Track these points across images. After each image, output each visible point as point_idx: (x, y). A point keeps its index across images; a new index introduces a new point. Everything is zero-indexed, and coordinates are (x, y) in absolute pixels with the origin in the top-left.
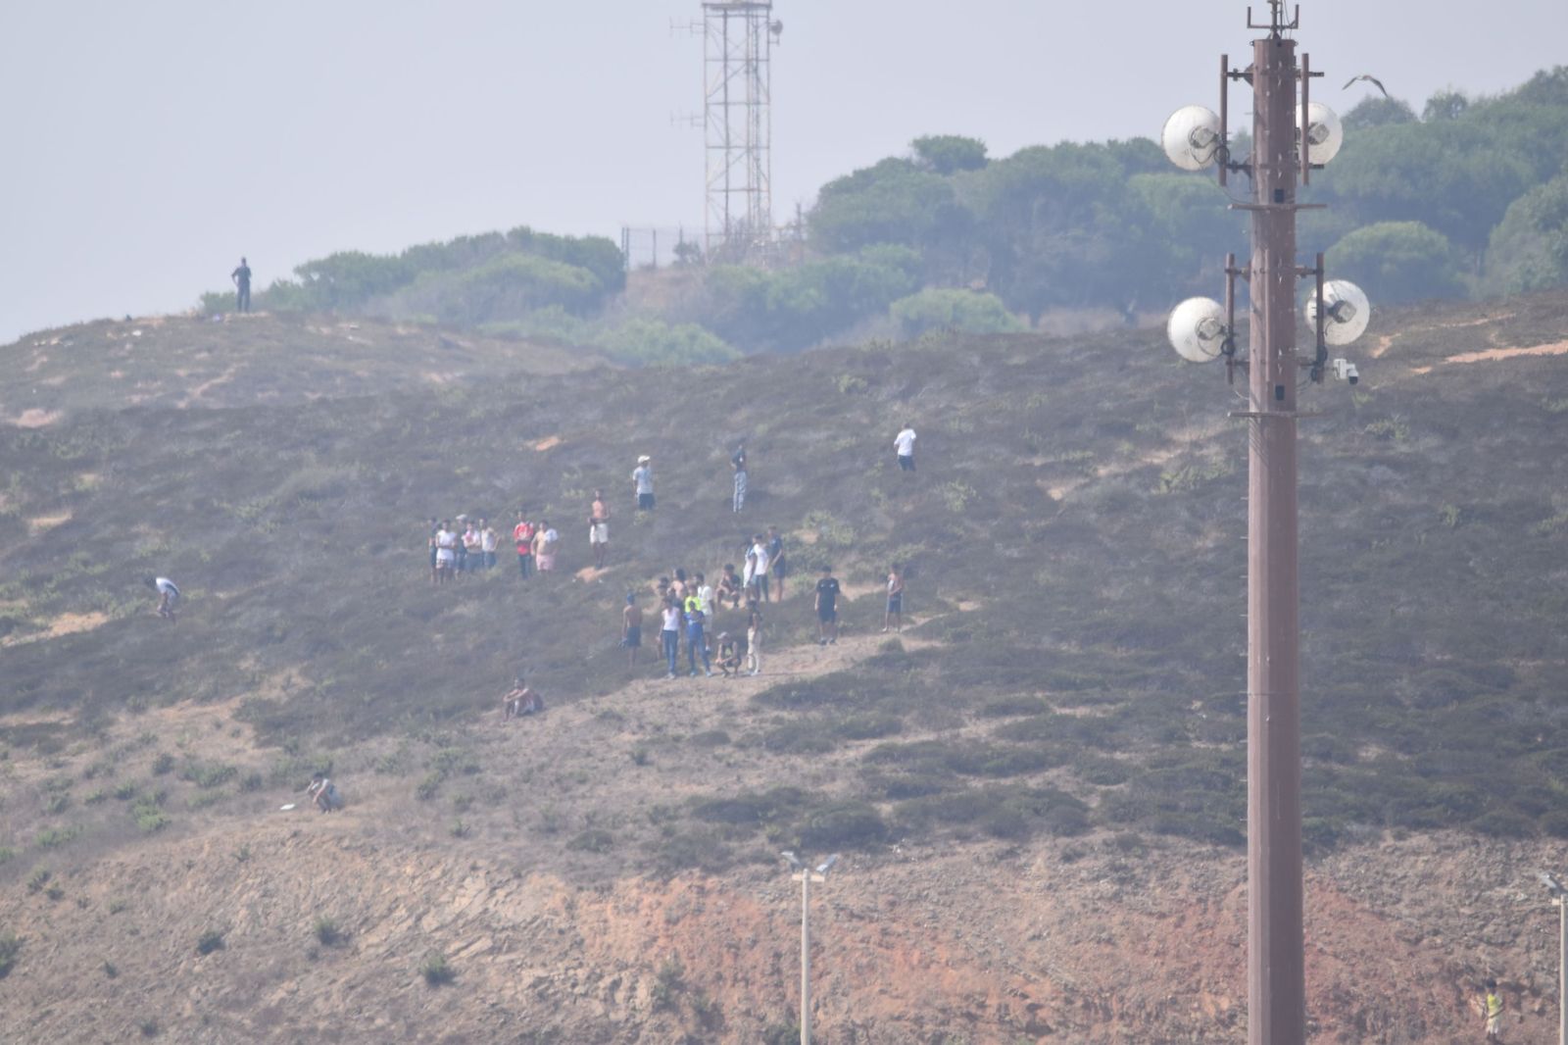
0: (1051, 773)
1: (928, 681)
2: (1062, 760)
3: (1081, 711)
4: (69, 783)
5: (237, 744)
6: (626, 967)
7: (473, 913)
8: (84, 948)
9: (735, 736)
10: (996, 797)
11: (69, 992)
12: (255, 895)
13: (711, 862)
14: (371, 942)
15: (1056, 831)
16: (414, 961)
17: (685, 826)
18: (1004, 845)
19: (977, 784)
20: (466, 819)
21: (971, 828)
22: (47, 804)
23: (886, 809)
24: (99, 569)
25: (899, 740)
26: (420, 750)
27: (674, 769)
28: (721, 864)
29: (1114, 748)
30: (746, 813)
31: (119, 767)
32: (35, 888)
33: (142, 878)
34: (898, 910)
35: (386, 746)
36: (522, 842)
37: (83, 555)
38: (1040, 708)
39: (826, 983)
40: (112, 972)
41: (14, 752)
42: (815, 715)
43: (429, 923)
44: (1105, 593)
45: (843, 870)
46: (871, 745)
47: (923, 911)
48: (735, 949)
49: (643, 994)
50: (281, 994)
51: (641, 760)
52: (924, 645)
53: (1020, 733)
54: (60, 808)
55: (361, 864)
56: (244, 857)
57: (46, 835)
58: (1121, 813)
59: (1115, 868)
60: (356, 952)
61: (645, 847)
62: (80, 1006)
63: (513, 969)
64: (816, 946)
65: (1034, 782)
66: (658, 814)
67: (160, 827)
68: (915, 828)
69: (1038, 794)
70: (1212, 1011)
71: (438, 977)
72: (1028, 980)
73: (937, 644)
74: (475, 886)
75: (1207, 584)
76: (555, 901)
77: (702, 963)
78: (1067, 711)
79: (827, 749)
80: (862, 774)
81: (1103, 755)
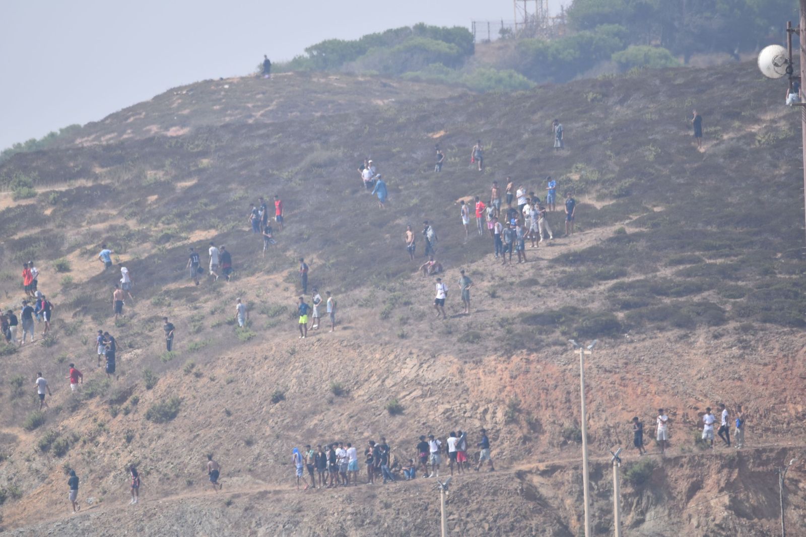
0: (705, 294)
1: (640, 249)
2: (711, 287)
3: (719, 261)
4: (203, 318)
5: (286, 294)
6: (491, 402)
7: (411, 377)
8: (214, 402)
9: (542, 281)
10: (677, 307)
11: (208, 425)
12: (300, 371)
13: (533, 346)
14: (360, 394)
15: (710, 324)
16: (382, 403)
17: (518, 328)
18: (682, 332)
19: (667, 301)
20: (406, 328)
21: (665, 324)
22: (192, 329)
23: (620, 315)
24: (213, 207)
25: (626, 280)
26: (381, 294)
27: (511, 299)
28: (538, 347)
29: (738, 279)
30: (549, 320)
31: (228, 309)
32: (188, 372)
33: (242, 366)
34: (629, 367)
35: (363, 293)
36: (435, 339)
37: (204, 200)
38: (698, 260)
39: (593, 406)
40: (228, 413)
41: (174, 302)
42: (583, 268)
43: (389, 383)
44: (730, 200)
45: (600, 348)
46: (611, 283)
47: (642, 368)
48: (546, 390)
49: (500, 416)
50: (315, 422)
51: (493, 295)
52: (637, 230)
53: (688, 274)
54: (199, 331)
55: (353, 354)
56: (293, 353)
57: (192, 345)
58: (743, 312)
59: (740, 341)
60: (353, 399)
61: (497, 340)
62: (214, 431)
63: (433, 405)
64: (588, 387)
65: (697, 299)
66: (504, 322)
67: (249, 339)
68: (636, 324)
69: (699, 305)
70: (793, 412)
71: (395, 410)
72: (697, 400)
73: (643, 229)
74: (411, 362)
75: (781, 193)
76: (453, 369)
77: (529, 399)
78: (712, 261)
79: (589, 286)
80: (608, 298)
81: (733, 283)
